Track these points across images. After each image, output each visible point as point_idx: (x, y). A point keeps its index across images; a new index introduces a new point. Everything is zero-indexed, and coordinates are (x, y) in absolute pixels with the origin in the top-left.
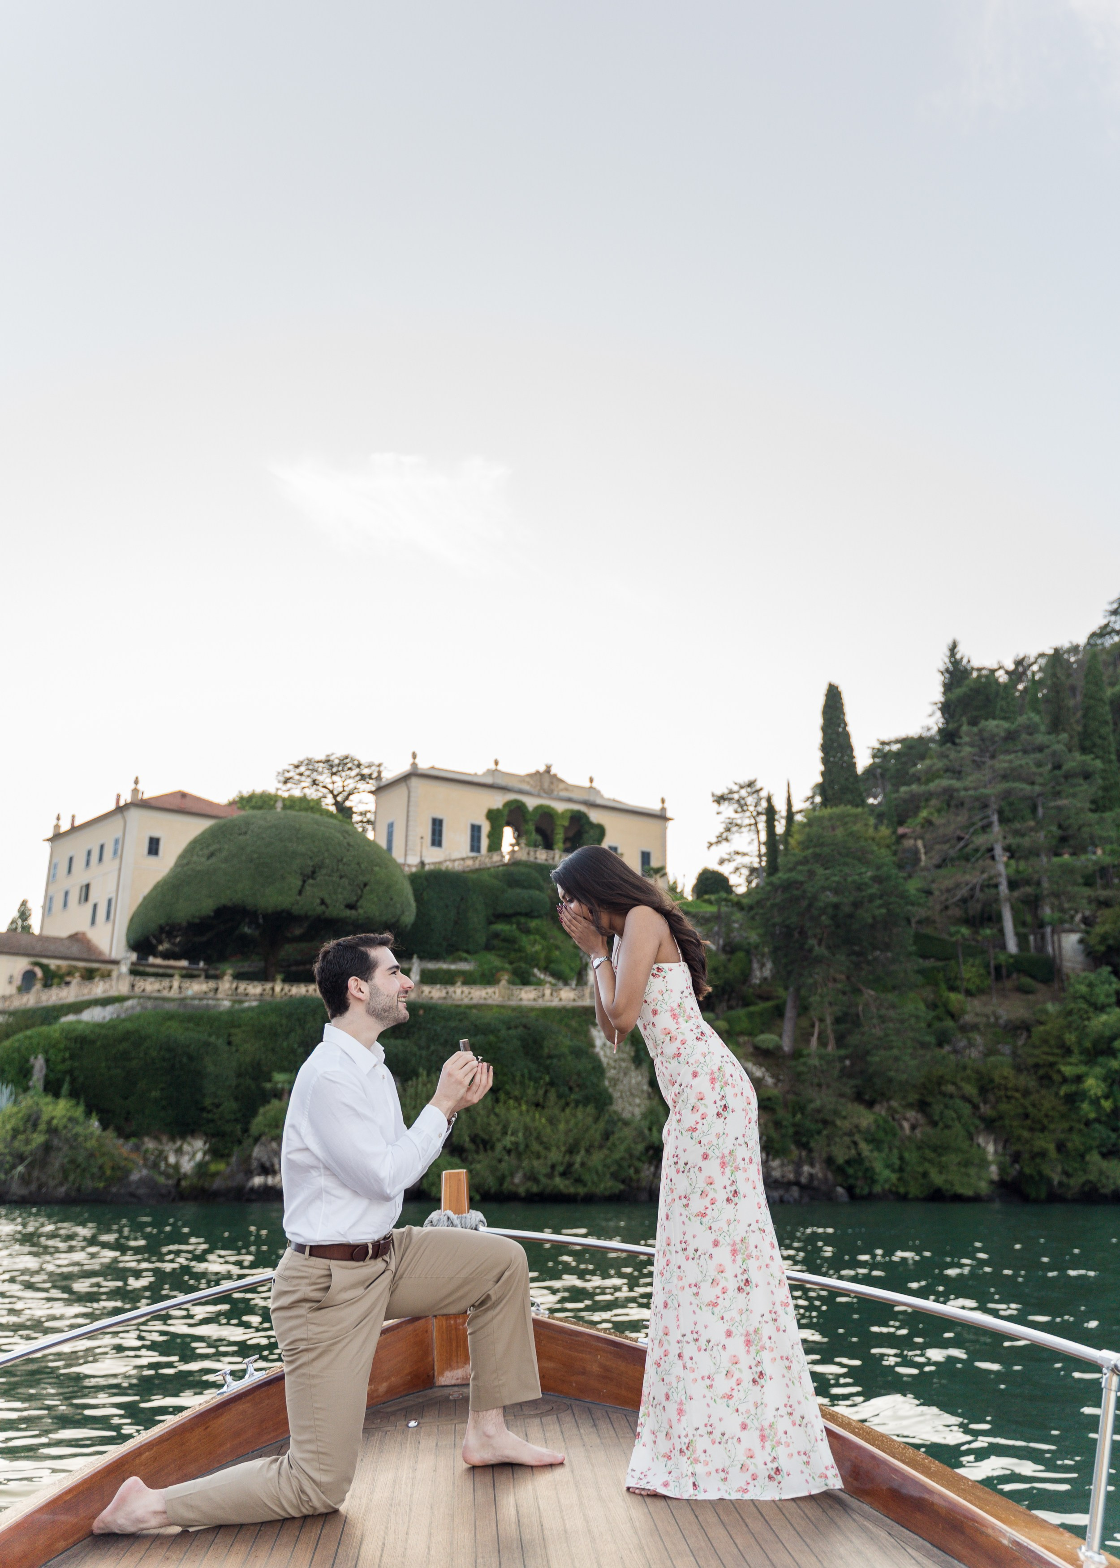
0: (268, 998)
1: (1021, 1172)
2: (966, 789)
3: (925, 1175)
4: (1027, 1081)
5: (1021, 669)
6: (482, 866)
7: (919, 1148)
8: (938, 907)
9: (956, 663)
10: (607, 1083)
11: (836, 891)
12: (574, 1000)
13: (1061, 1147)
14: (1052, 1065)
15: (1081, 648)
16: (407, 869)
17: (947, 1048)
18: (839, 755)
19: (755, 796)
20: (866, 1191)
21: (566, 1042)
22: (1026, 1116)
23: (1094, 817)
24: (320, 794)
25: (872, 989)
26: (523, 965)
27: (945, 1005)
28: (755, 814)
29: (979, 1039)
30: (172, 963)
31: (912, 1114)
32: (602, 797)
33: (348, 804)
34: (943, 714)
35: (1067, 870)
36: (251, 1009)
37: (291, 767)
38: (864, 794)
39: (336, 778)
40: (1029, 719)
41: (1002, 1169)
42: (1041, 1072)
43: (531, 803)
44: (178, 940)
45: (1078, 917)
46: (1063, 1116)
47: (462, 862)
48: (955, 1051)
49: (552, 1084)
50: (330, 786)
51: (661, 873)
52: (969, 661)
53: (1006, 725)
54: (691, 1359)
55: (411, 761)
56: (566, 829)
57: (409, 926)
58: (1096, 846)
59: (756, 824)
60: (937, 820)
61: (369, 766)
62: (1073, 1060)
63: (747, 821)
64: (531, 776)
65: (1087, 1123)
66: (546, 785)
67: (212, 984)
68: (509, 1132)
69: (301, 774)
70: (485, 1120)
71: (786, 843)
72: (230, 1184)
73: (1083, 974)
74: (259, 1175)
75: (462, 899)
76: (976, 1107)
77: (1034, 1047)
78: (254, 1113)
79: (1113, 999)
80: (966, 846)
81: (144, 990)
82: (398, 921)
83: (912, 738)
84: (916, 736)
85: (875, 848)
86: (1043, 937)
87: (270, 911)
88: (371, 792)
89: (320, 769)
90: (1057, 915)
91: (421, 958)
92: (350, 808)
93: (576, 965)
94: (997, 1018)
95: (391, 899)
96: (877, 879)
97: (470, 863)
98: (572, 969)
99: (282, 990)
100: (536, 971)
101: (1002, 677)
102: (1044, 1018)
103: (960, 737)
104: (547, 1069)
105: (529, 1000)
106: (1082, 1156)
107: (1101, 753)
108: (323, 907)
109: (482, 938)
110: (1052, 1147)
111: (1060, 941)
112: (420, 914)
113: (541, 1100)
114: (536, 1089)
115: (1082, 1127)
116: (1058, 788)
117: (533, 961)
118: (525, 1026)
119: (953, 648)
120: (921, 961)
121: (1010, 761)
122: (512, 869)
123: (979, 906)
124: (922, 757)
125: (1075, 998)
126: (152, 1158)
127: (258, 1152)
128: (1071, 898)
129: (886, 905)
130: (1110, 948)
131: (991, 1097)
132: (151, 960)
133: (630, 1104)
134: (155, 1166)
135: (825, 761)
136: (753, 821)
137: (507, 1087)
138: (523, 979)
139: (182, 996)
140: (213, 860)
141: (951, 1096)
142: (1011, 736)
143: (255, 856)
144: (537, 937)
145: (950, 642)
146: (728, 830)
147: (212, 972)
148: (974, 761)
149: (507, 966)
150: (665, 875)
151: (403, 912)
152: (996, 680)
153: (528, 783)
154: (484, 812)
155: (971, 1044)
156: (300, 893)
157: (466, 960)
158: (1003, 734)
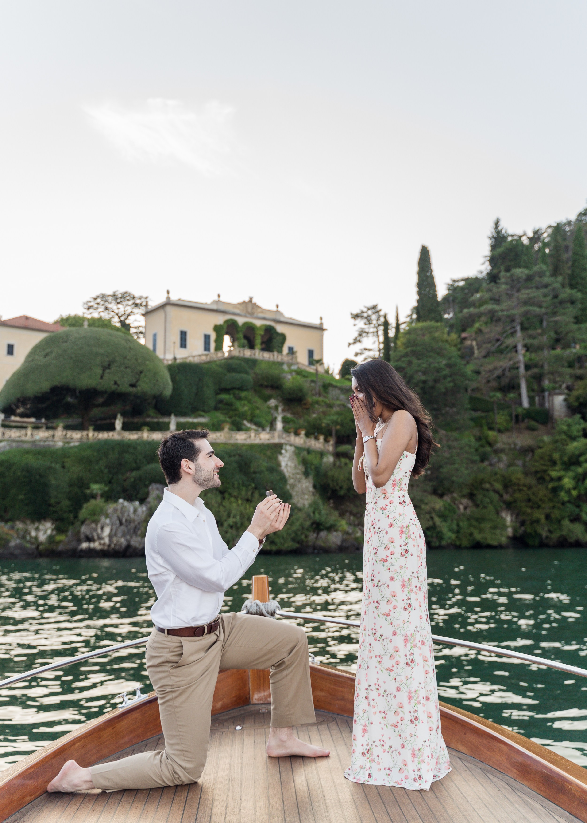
0: (85, 440)
1: (525, 532)
2: (502, 311)
3: (471, 534)
4: (531, 481)
5: (536, 236)
6: (212, 360)
7: (468, 519)
8: (484, 381)
9: (498, 232)
10: (288, 487)
11: (424, 373)
12: (269, 439)
13: (548, 517)
14: (545, 471)
15: (572, 223)
16: (165, 362)
17: (486, 463)
18: (427, 290)
19: (377, 314)
20: (437, 544)
21: (264, 464)
22: (529, 500)
23: (575, 327)
24: (110, 316)
25: (444, 430)
26: (237, 419)
27: (486, 438)
28: (377, 325)
29: (504, 457)
30: (26, 420)
31: (465, 501)
32: (284, 316)
33: (127, 322)
34: (490, 264)
35: (558, 358)
36: (75, 447)
37: (92, 300)
38: (442, 313)
39: (120, 306)
40: (541, 268)
41: (515, 530)
42: (539, 475)
43: (241, 321)
44: (28, 406)
45: (564, 386)
46: (550, 500)
47: (199, 357)
48: (491, 465)
49: (256, 488)
50: (116, 311)
51: (320, 363)
52: (506, 232)
53: (526, 271)
54: (373, 700)
55: (166, 295)
56: (262, 337)
57: (168, 398)
58: (575, 343)
59: (377, 332)
60: (485, 329)
61: (140, 298)
62: (557, 468)
63: (372, 330)
64: (240, 304)
65: (563, 503)
66: (250, 309)
67: (51, 432)
68: (232, 516)
69: (98, 304)
70: (217, 509)
71: (395, 343)
72: (69, 547)
73: (565, 419)
74: (85, 542)
75: (200, 380)
76: (501, 496)
77: (536, 461)
78: (81, 507)
79: (581, 433)
80: (501, 344)
81: (10, 437)
82: (162, 393)
83: (472, 279)
84: (474, 277)
85: (448, 347)
86: (543, 398)
87: (84, 388)
88: (143, 315)
89: (110, 301)
90: (552, 385)
91: (176, 415)
92: (129, 325)
93: (270, 418)
94: (515, 445)
95: (157, 381)
96: (449, 366)
97: (204, 358)
98: (267, 421)
99: (93, 435)
100: (245, 422)
101: (525, 241)
102: (542, 445)
103: (500, 279)
104: (253, 480)
105: (241, 440)
106: (559, 522)
107: (580, 288)
108: (116, 386)
109: (212, 403)
110: (542, 517)
111: (553, 400)
112: (174, 389)
113: (250, 498)
114: (247, 491)
115: (560, 505)
116: (556, 310)
117: (243, 416)
118: (240, 455)
119: (497, 223)
120: (473, 413)
121: (528, 294)
122: (230, 361)
123: (507, 380)
124: (477, 291)
125: (560, 433)
126: (21, 533)
127: (84, 529)
128: (561, 375)
129: (453, 381)
130: (581, 404)
131: (510, 490)
132: (13, 418)
133: (302, 499)
134: (24, 537)
135: (419, 293)
136: (375, 330)
137: (230, 490)
138: (238, 428)
139: (33, 440)
140: (48, 358)
141: (488, 490)
142: (529, 278)
143: (73, 355)
144: (246, 402)
145: (495, 219)
146: (360, 335)
147: (50, 425)
148: (507, 294)
149: (228, 420)
150: (322, 364)
151: (164, 389)
152: (522, 244)
153: (239, 309)
154: (212, 326)
155: (500, 460)
156: (102, 377)
157: (203, 416)
158: (524, 277)
